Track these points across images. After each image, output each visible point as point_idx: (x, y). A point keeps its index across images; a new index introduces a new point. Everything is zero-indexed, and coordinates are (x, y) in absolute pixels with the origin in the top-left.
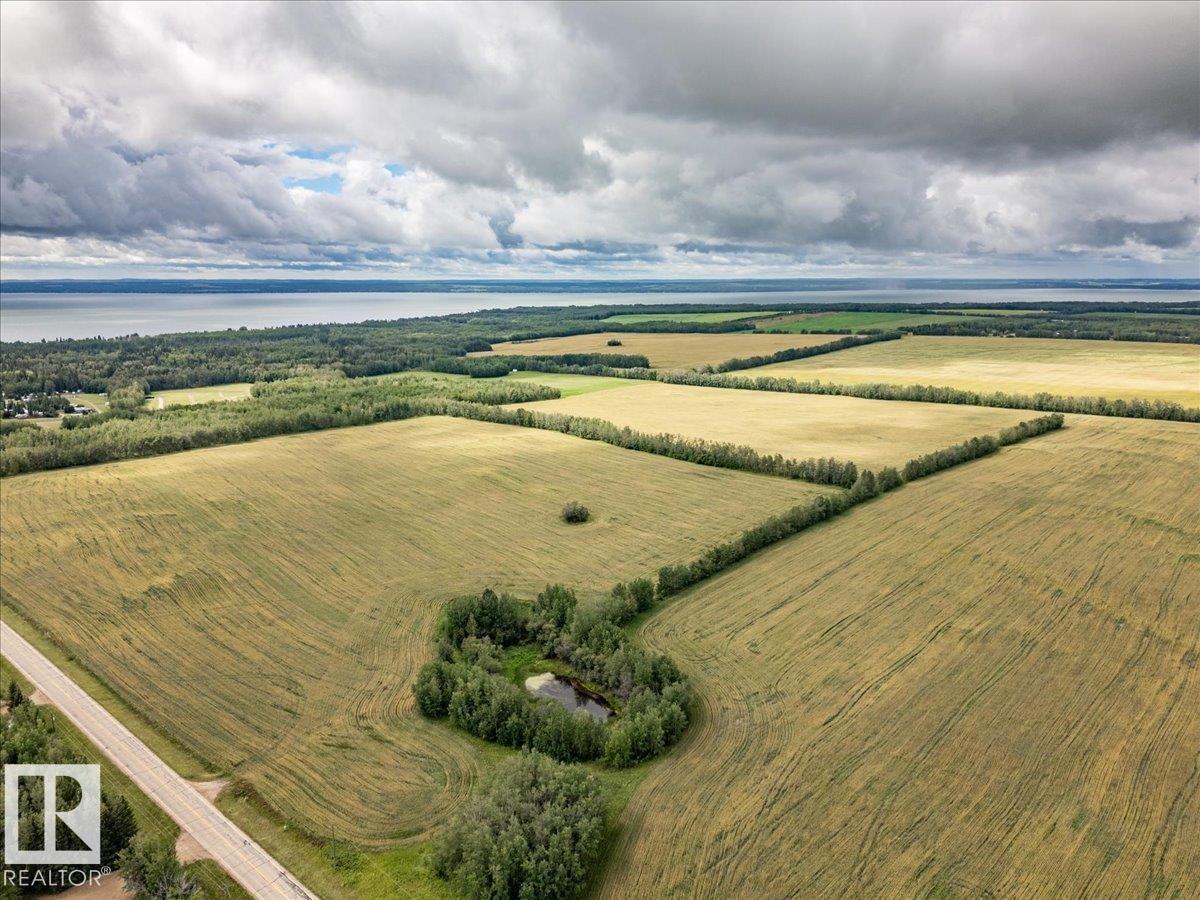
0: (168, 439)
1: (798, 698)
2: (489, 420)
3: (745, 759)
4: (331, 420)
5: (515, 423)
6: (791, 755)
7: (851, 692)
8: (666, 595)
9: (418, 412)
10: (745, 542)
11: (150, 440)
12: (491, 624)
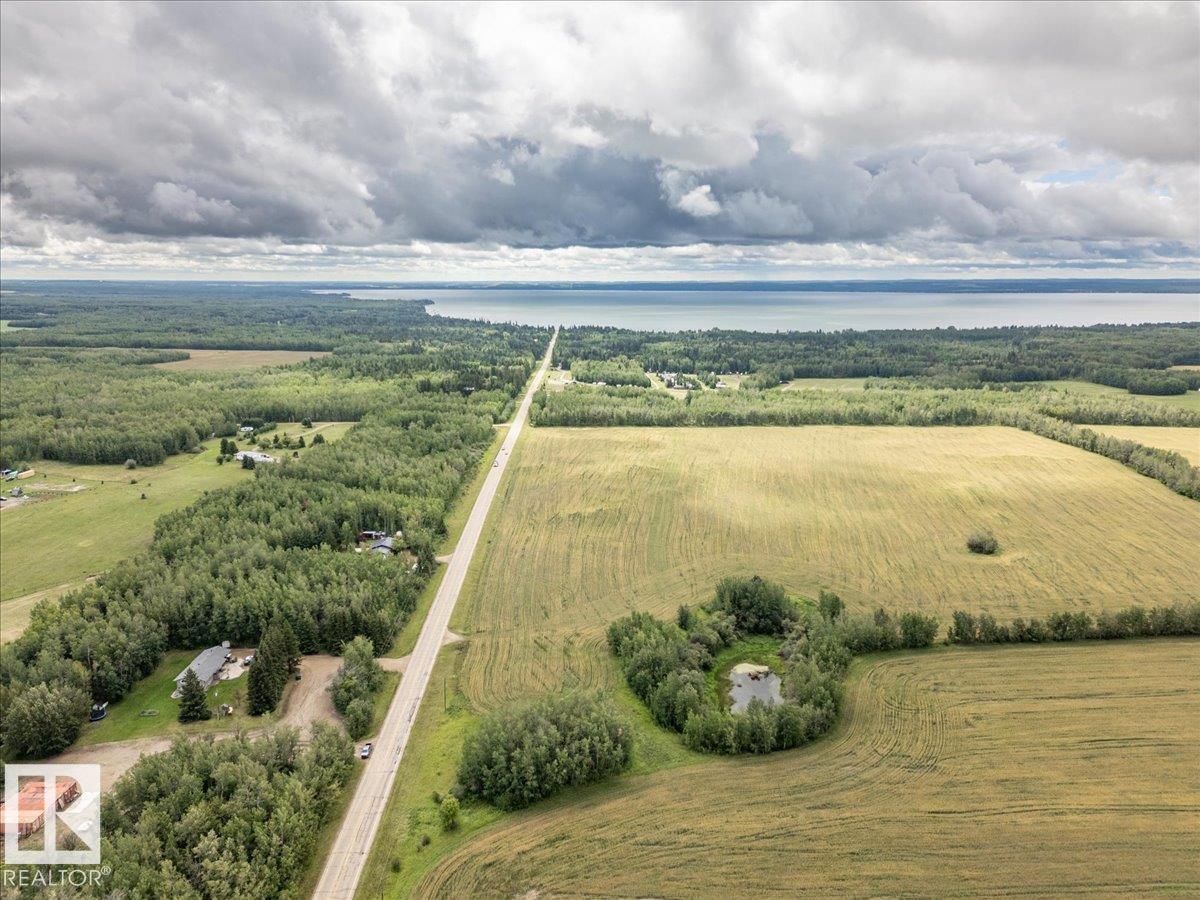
0: (726, 415)
1: (945, 779)
2: (1054, 438)
3: (799, 795)
4: (886, 417)
5: (1077, 445)
6: (848, 814)
7: (1013, 803)
8: (956, 642)
9: (987, 420)
10: (1122, 618)
11: (712, 414)
12: (748, 608)
